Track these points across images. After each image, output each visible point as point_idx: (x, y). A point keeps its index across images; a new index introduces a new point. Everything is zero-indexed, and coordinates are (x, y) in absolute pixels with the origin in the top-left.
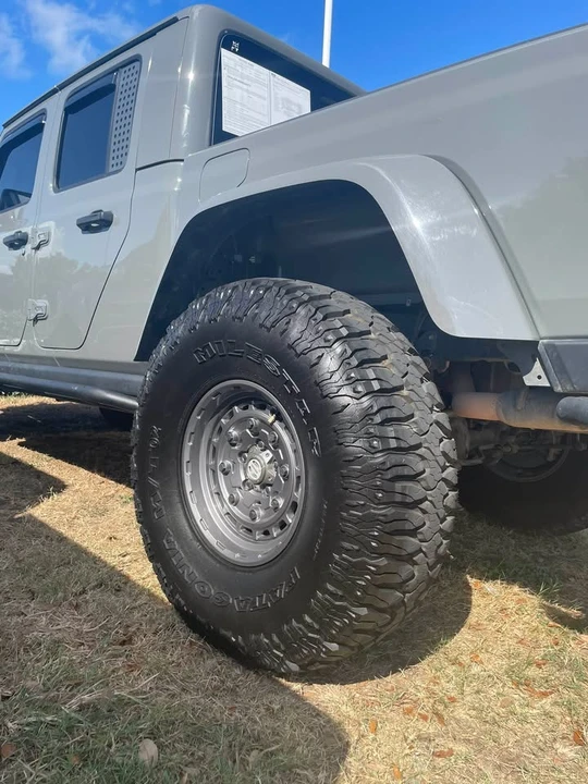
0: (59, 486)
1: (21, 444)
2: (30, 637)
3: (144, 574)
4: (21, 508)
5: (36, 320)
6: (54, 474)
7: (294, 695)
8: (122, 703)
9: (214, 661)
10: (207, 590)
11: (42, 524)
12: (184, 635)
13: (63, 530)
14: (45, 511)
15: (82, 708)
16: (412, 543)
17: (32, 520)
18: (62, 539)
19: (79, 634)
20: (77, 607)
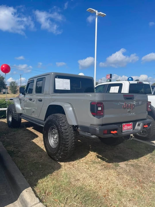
0: (37, 136)
1: (32, 128)
2: (31, 156)
3: (45, 150)
4: (31, 140)
5: (33, 112)
6: (37, 134)
7: (59, 163)
8: (39, 162)
9: (51, 159)
10: (50, 151)
11: (34, 143)
12: (48, 157)
13: (37, 143)
14: (35, 141)
15: (35, 162)
16: (67, 146)
17: (33, 142)
18: (36, 145)
19: (36, 156)
20: (36, 153)
